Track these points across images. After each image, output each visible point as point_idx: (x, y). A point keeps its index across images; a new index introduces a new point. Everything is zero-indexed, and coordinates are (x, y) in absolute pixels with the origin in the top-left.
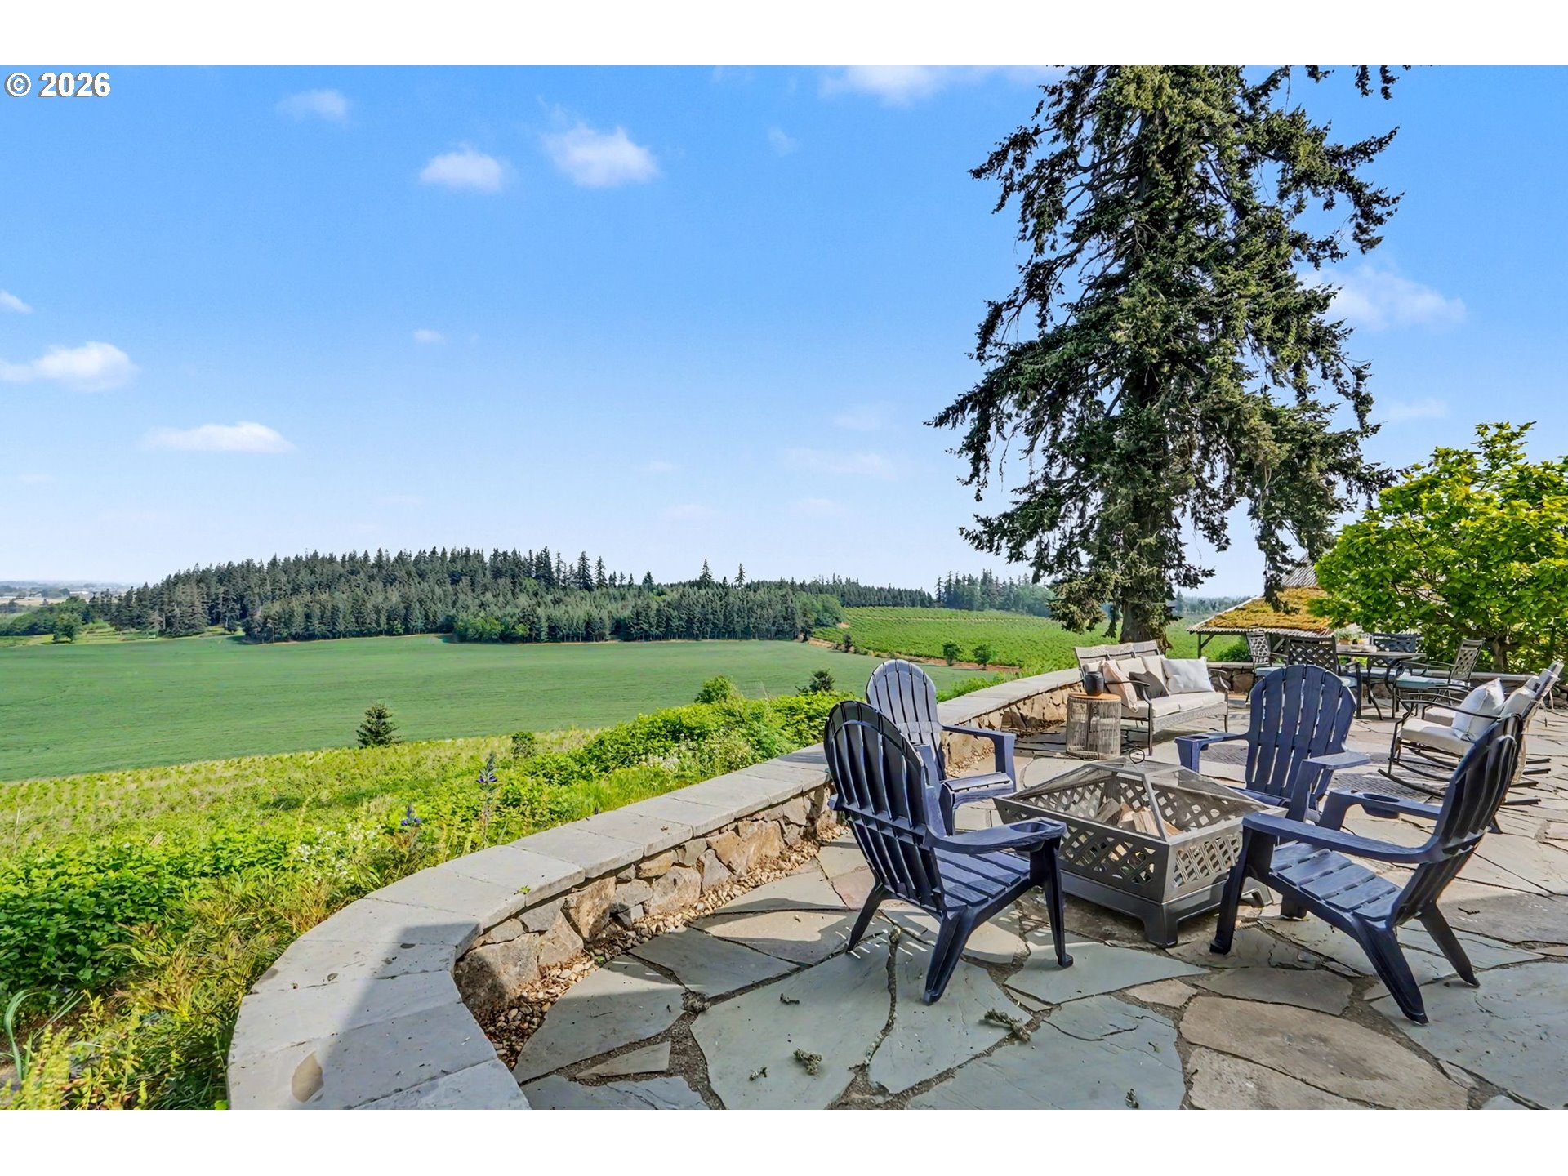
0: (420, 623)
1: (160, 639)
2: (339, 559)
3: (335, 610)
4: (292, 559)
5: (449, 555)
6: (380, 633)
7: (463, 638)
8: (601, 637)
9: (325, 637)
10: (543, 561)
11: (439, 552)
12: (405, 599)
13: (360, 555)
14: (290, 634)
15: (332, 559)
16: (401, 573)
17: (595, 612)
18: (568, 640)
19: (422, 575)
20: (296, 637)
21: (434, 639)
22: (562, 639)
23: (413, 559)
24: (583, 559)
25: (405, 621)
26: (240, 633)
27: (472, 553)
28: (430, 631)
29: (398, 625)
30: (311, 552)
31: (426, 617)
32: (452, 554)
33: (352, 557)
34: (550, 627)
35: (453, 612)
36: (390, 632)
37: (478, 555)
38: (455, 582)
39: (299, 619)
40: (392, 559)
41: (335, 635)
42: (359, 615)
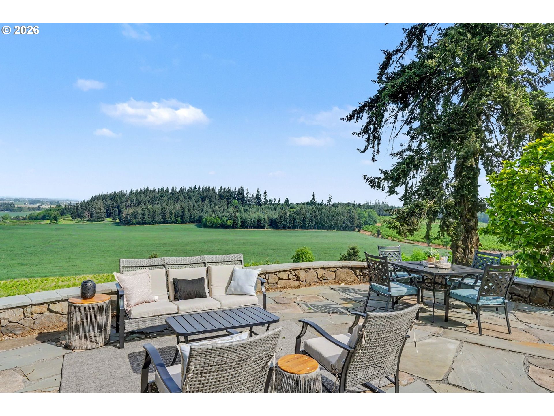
0: (188, 218)
1: (88, 223)
2: (157, 190)
3: (154, 212)
4: (139, 190)
5: (201, 189)
6: (172, 223)
7: (205, 226)
8: (264, 227)
9: (150, 224)
10: (241, 192)
11: (197, 187)
12: (182, 208)
13: (165, 189)
14: (136, 222)
15: (154, 191)
16: (181, 197)
17: (262, 216)
18: (250, 228)
19: (190, 198)
20: (139, 223)
21: (192, 226)
22: (247, 227)
23: (186, 191)
24: (258, 191)
25: (182, 218)
26: (118, 221)
27: (211, 188)
28: (192, 222)
29: (179, 220)
30: (146, 188)
31: (191, 216)
32: (203, 188)
33: (162, 190)
34: (242, 222)
35: (202, 214)
36: (176, 222)
37: (214, 190)
38: (203, 201)
39: (140, 216)
40: (178, 190)
41: (154, 223)
42: (163, 214)
